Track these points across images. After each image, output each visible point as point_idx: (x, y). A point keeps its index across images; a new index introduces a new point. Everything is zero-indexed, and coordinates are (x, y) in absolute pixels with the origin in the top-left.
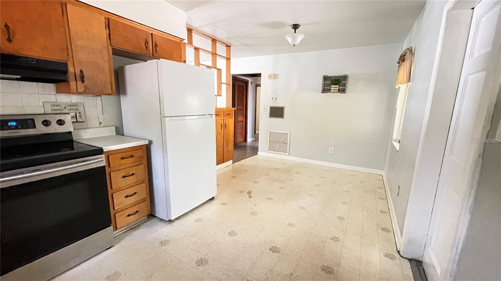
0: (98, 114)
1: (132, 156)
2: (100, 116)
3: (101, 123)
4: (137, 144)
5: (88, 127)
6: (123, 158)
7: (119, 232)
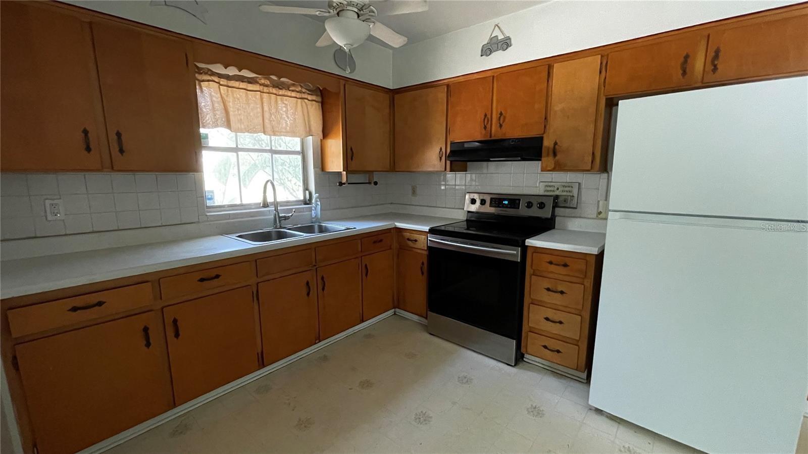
0: (599, 199)
1: (565, 265)
2: (601, 203)
3: (600, 213)
4: (575, 249)
5: (582, 216)
6: (551, 263)
7: (539, 363)
